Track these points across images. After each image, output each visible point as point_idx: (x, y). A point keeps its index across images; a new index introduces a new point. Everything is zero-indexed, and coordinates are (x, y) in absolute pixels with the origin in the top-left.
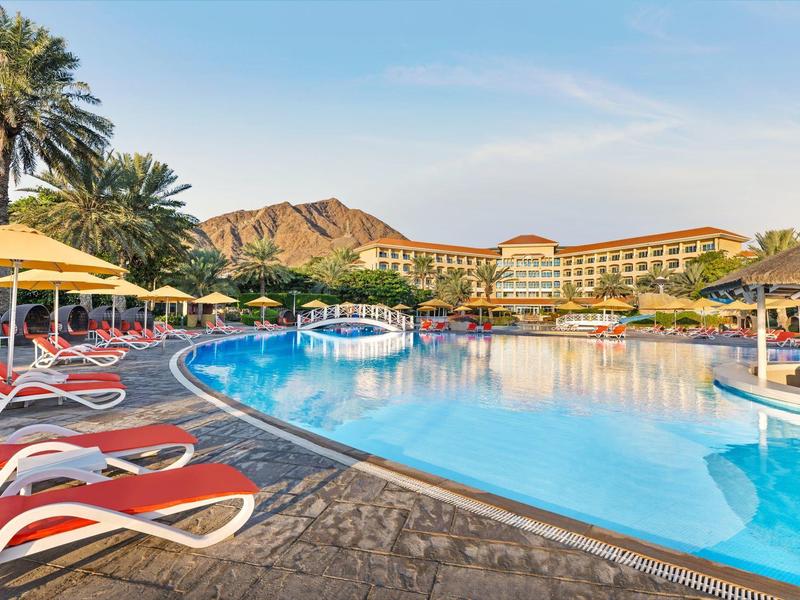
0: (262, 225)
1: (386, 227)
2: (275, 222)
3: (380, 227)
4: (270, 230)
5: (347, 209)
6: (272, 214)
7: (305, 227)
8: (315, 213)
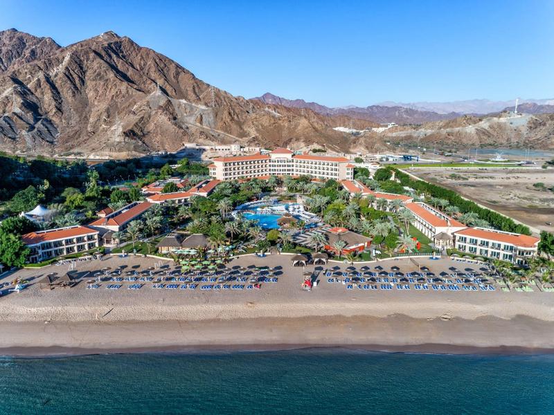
0: (72, 72)
1: (178, 66)
2: (81, 68)
3: (172, 67)
4: (79, 77)
5: (140, 49)
6: (77, 60)
7: (111, 75)
8: (114, 56)
